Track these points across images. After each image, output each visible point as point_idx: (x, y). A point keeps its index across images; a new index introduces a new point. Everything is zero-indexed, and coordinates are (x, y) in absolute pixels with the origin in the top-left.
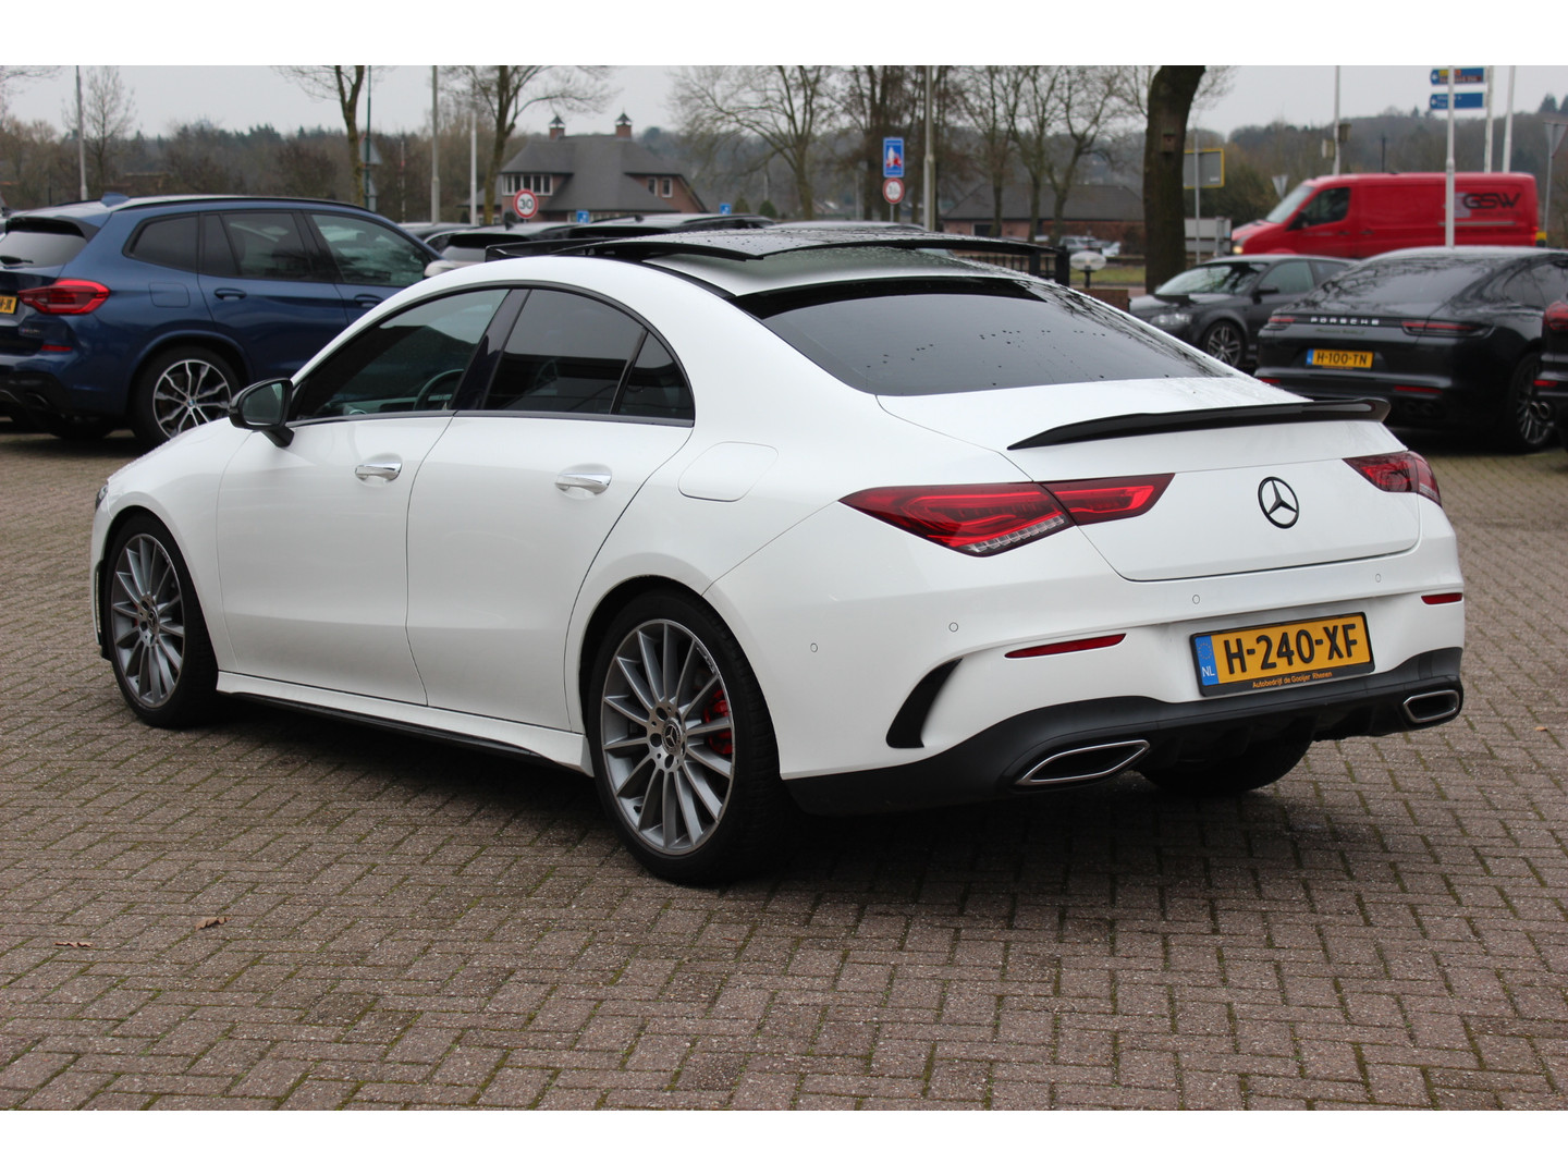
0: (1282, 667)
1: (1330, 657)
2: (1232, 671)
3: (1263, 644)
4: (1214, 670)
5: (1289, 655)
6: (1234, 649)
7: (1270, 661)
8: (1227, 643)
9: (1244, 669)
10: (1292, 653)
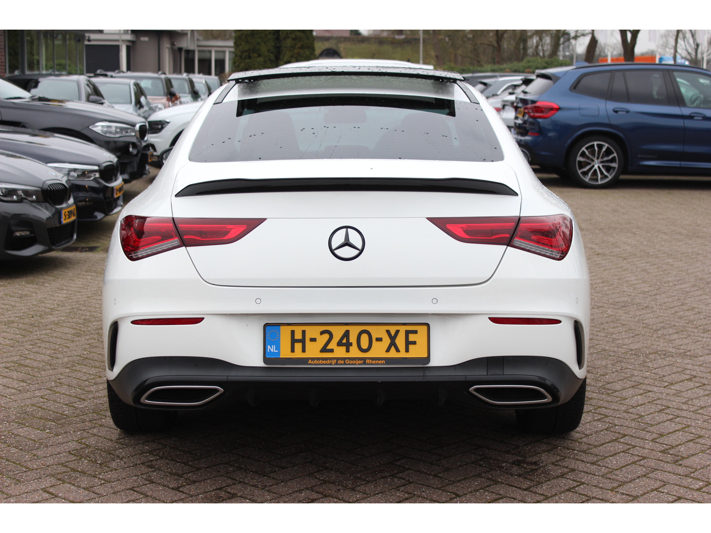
0: (340, 352)
1: (388, 350)
2: (293, 350)
3: (326, 337)
4: (278, 348)
5: (348, 345)
6: (298, 336)
7: (329, 347)
8: (293, 332)
9: (304, 350)
10: (351, 344)
